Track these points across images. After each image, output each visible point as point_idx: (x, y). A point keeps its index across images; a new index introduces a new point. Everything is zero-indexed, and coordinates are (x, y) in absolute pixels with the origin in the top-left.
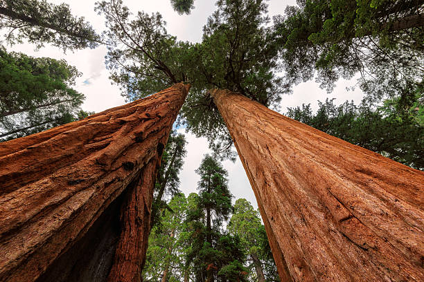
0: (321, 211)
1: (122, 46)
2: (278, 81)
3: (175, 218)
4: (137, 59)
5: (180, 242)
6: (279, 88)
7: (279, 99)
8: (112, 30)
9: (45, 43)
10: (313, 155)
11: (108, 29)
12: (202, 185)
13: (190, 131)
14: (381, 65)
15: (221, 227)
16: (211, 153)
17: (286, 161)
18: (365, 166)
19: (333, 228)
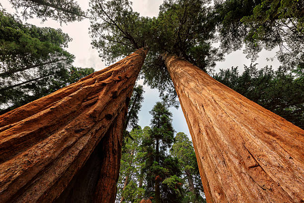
0: (237, 158)
1: (100, 21)
2: (214, 51)
3: (134, 143)
4: (110, 30)
5: (138, 159)
6: (214, 56)
7: (214, 65)
8: (93, 8)
9: (48, 18)
10: (236, 116)
11: (90, 8)
12: (154, 122)
13: (147, 84)
14: (297, 40)
15: (165, 152)
16: (161, 101)
17: (216, 118)
18: (272, 130)
19: (244, 172)
